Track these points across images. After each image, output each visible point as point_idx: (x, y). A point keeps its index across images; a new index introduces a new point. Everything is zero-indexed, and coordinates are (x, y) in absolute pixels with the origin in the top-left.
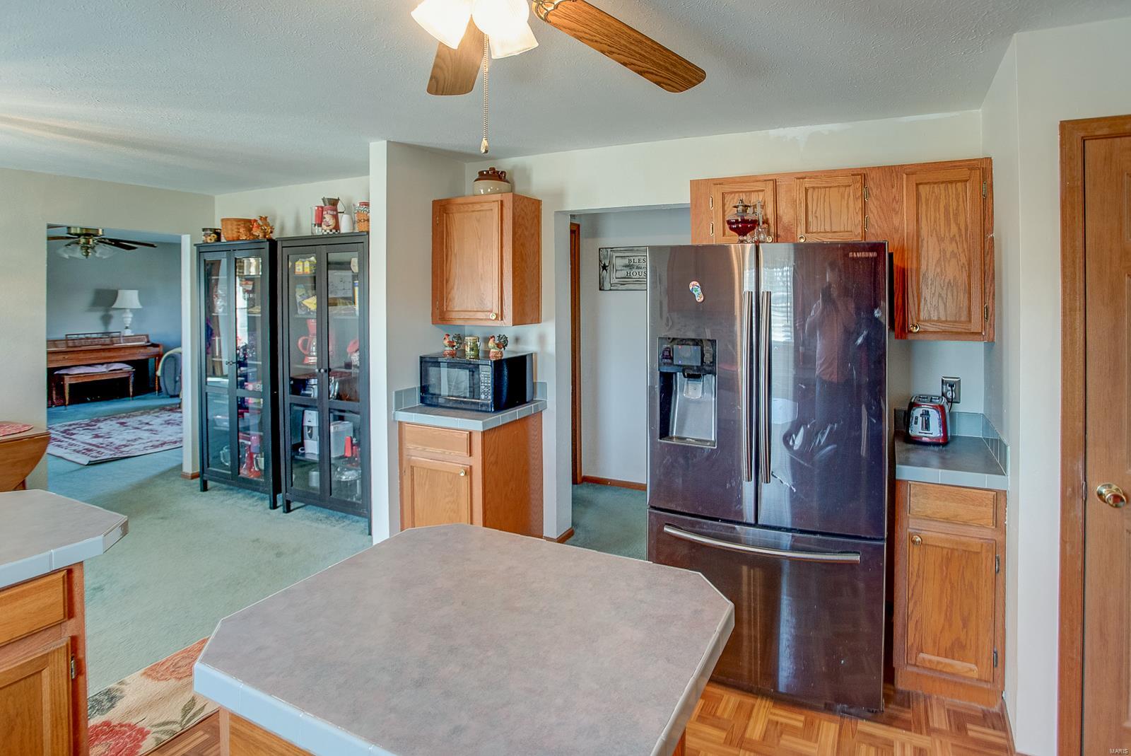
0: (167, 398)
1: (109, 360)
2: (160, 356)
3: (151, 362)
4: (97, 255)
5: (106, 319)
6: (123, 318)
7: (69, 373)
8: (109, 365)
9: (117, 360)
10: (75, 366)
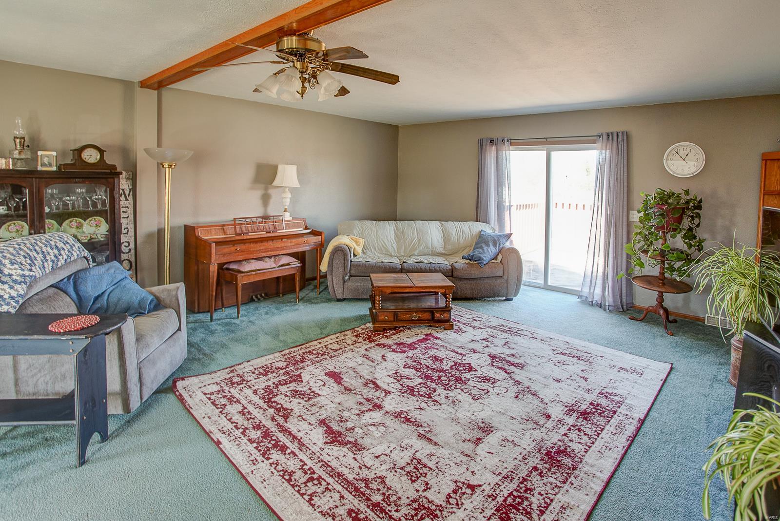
1: (276, 253)
5: (266, 199)
6: (283, 198)
7: (242, 270)
8: (277, 258)
9: (285, 252)
10: (245, 260)
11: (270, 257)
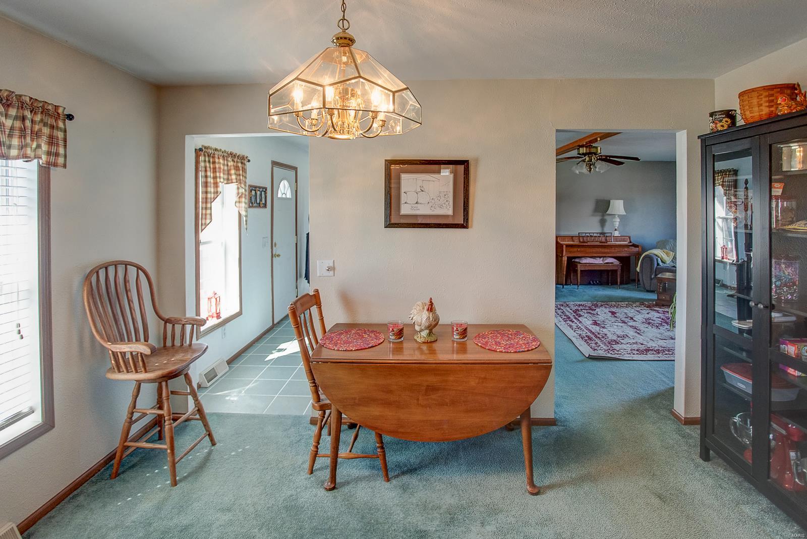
0: (645, 291)
1: (605, 255)
2: (638, 255)
3: (633, 259)
4: (597, 170)
5: (603, 222)
6: (613, 222)
7: (581, 262)
8: (605, 258)
9: (610, 255)
10: (584, 257)
11: (600, 257)
